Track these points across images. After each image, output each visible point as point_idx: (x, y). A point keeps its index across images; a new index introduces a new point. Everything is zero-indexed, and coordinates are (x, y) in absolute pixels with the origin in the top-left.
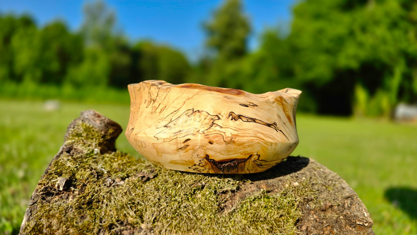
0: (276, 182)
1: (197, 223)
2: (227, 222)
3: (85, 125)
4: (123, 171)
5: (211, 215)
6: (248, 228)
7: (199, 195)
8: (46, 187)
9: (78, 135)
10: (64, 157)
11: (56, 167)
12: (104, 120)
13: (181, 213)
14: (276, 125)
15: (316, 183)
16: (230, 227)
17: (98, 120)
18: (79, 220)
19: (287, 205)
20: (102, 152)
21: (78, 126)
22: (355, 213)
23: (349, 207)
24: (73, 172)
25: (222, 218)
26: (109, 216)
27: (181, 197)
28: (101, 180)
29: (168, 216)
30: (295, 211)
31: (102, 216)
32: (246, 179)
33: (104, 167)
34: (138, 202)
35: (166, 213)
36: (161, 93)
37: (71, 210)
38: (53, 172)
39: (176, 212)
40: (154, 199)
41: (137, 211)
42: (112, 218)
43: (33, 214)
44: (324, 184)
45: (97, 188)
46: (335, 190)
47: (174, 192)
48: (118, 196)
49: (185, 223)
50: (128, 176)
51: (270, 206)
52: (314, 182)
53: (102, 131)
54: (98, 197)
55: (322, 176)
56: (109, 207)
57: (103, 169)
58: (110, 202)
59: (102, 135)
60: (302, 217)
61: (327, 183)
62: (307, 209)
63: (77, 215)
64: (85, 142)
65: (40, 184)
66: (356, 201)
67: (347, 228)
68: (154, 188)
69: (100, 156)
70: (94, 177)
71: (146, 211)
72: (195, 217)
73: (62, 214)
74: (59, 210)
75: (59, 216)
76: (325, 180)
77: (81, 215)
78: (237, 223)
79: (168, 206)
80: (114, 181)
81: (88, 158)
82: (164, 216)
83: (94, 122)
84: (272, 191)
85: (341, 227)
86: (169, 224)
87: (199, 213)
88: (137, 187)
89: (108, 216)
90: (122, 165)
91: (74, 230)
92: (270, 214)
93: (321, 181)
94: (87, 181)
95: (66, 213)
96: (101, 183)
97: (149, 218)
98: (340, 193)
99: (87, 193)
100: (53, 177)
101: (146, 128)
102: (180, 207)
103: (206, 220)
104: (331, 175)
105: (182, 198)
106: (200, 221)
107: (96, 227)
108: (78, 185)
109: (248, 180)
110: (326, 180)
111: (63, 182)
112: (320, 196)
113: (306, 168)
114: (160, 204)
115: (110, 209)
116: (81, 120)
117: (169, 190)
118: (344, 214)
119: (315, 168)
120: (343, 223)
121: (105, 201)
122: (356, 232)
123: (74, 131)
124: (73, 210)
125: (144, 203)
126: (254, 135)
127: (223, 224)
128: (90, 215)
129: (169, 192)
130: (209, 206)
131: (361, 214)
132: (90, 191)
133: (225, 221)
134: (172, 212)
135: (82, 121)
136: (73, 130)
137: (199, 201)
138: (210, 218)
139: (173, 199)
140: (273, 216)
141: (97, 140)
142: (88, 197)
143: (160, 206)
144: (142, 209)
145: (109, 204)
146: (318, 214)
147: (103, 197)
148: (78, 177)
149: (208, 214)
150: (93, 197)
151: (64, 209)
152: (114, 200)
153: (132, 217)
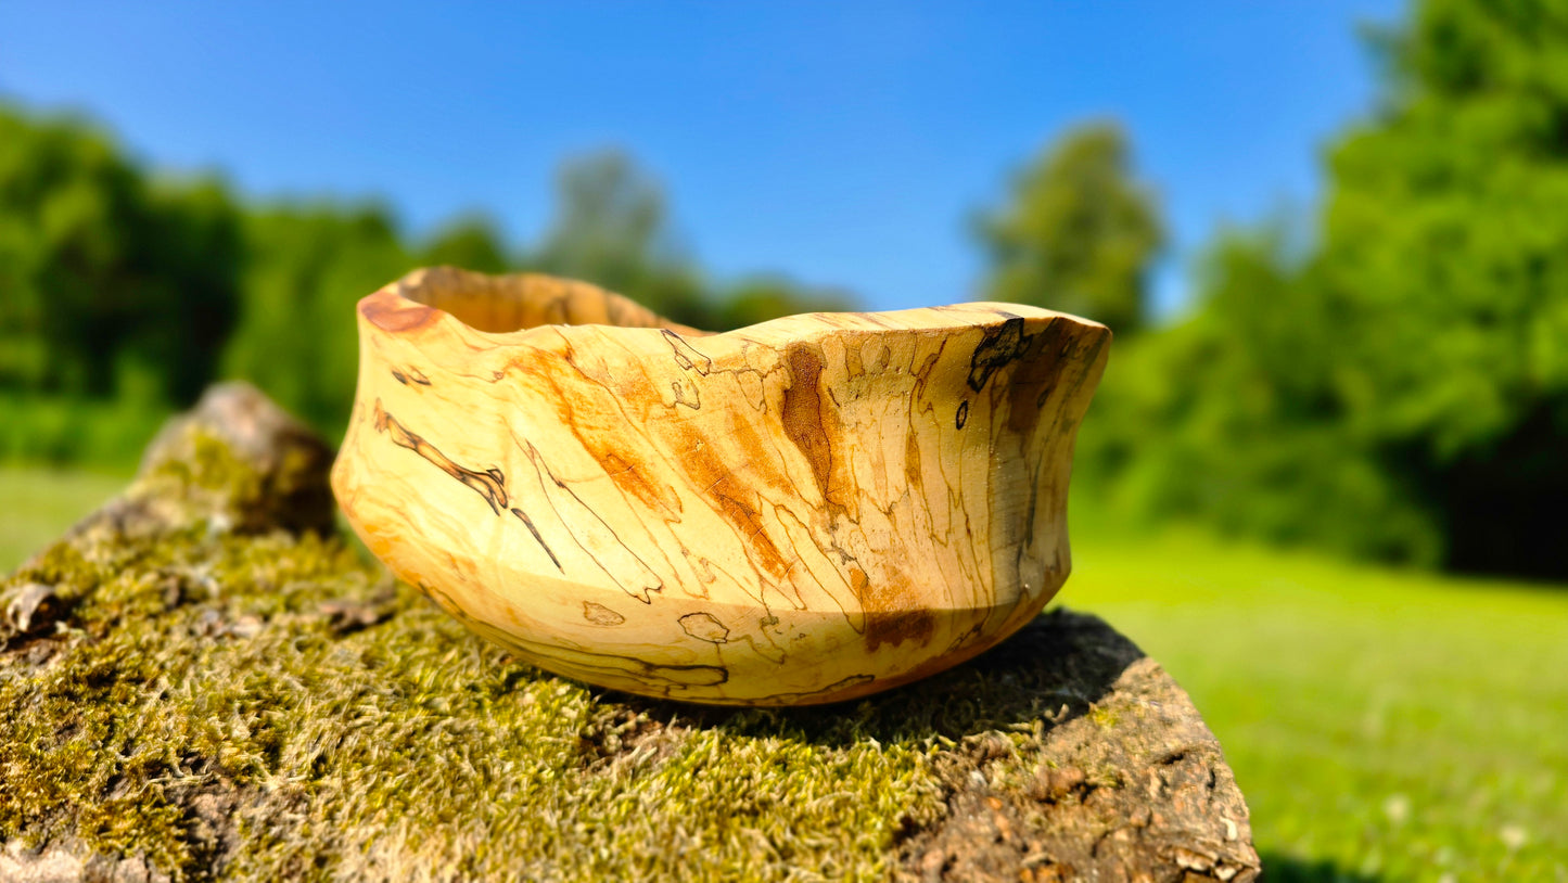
1: (481, 792)
2: (605, 802)
5: (541, 770)
6: (684, 834)
7: (527, 696)
9: (176, 468)
13: (428, 749)
16: (613, 821)
18: (51, 739)
20: (243, 531)
22: (1187, 823)
23: (1164, 795)
24: (98, 579)
25: (589, 786)
27: (451, 695)
28: (181, 615)
29: (374, 756)
31: (135, 731)
33: (217, 575)
37: (37, 700)
39: (409, 746)
40: (342, 690)
41: (264, 728)
42: (167, 740)
45: (154, 636)
46: (1126, 724)
47: (431, 675)
49: (430, 787)
51: (805, 761)
53: (260, 459)
54: (142, 664)
56: (172, 701)
57: (212, 583)
58: (180, 684)
59: (258, 477)
62: (972, 790)
63: (50, 720)
67: (1137, 881)
70: (158, 601)
71: (299, 728)
72: (481, 771)
77: (65, 720)
78: (645, 812)
79: (385, 720)
80: (229, 620)
82: (357, 755)
85: (1107, 878)
86: (369, 785)
87: (503, 759)
88: (306, 648)
89: (155, 731)
91: (25, 768)
94: (127, 609)
95: (18, 709)
96: (177, 622)
97: (298, 755)
98: (1143, 739)
102: (433, 728)
103: (518, 787)
105: (455, 701)
106: (496, 787)
107: (101, 767)
108: (92, 620)
111: (33, 603)
114: (354, 710)
115: (168, 709)
118: (1136, 821)
121: (163, 680)
124: (43, 702)
127: (584, 810)
128: (94, 721)
129: (414, 674)
131: (1214, 826)
133: (598, 798)
134: (393, 743)
137: (519, 718)
138: (538, 781)
139: (421, 699)
140: (805, 799)
142: (104, 661)
143: (352, 715)
144: (287, 722)
145: (173, 692)
146: (1018, 811)
147: (162, 667)
148: (103, 594)
149: (535, 763)
150: (123, 664)
151: (14, 694)
152: (196, 680)
153: (236, 744)
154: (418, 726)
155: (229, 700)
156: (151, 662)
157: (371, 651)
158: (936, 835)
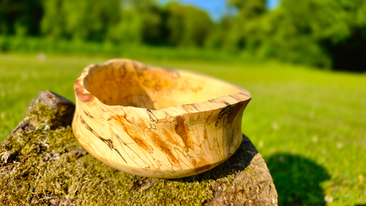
1: (113, 198)
2: (140, 198)
3: (41, 104)
4: (63, 146)
5: (125, 192)
9: (35, 113)
10: (18, 133)
11: (9, 141)
12: (55, 100)
13: (100, 188)
16: (142, 203)
17: (51, 100)
18: (16, 189)
19: (199, 186)
20: (53, 128)
21: (36, 105)
22: (264, 199)
24: (21, 147)
25: (136, 194)
28: (41, 155)
29: (89, 190)
30: (204, 193)
31: (35, 186)
33: (48, 143)
34: (67, 176)
37: (12, 180)
39: (96, 187)
40: (80, 174)
41: (64, 184)
42: (42, 188)
45: (36, 162)
46: (253, 173)
47: (99, 168)
48: (51, 170)
49: (102, 197)
50: (66, 151)
53: (55, 109)
54: (34, 170)
56: (42, 179)
57: (47, 145)
59: (55, 113)
60: (210, 198)
62: (219, 191)
63: (15, 185)
64: (40, 118)
68: (83, 164)
69: (49, 132)
70: (36, 152)
71: (71, 184)
72: (112, 192)
73: (4, 183)
77: (19, 184)
78: (149, 200)
79: (90, 181)
80: (52, 156)
81: (38, 133)
82: (85, 190)
83: (48, 102)
86: (88, 197)
87: (117, 189)
89: (39, 187)
90: (67, 140)
91: (11, 196)
92: (180, 194)
94: (29, 156)
95: (8, 182)
97: (72, 191)
98: (256, 177)
99: (25, 167)
100: (3, 151)
102: (101, 183)
103: (121, 196)
105: (105, 174)
106: (116, 196)
107: (28, 195)
108: (21, 159)
111: (7, 157)
115: (41, 181)
118: (253, 198)
121: (39, 174)
123: (32, 109)
127: (135, 200)
128: (25, 185)
129: (96, 168)
130: (127, 183)
131: (270, 200)
132: (28, 165)
134: (93, 187)
135: (39, 100)
137: (120, 178)
138: (125, 194)
139: (98, 175)
141: (50, 117)
142: (25, 170)
143: (83, 181)
144: (69, 183)
145: (42, 176)
146: (228, 195)
147: (39, 170)
148: (22, 151)
149: (124, 190)
150: (30, 170)
151: (6, 179)
152: (47, 173)
153: (58, 189)
154: (98, 182)
155: (55, 178)
156: (36, 169)
157: (85, 162)
158: (211, 202)
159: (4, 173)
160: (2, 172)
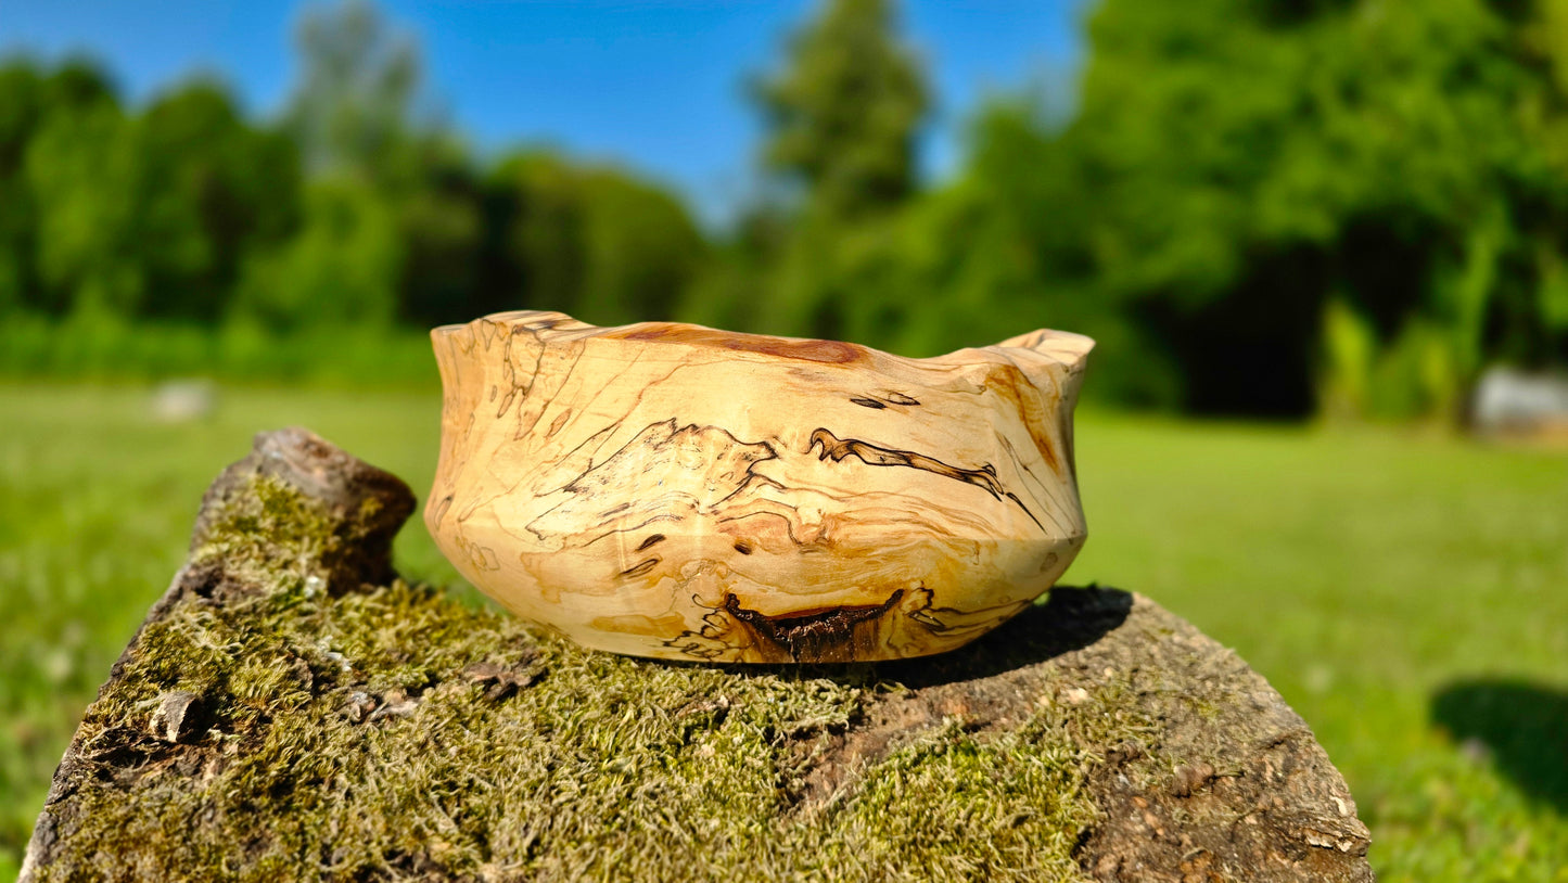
0: (1005, 688)
2: (814, 848)
3: (271, 486)
4: (413, 659)
5: (751, 824)
6: (893, 870)
7: (705, 747)
8: (115, 731)
9: (243, 526)
10: (189, 612)
11: (155, 651)
12: (343, 465)
13: (635, 817)
14: (994, 475)
15: (1153, 689)
16: (826, 867)
17: (318, 465)
18: (240, 855)
19: (1043, 778)
20: (336, 589)
21: (245, 489)
22: (1302, 804)
23: (1278, 780)
24: (219, 669)
25: (793, 833)
26: (356, 837)
27: (635, 756)
28: (328, 700)
29: (586, 832)
30: (1072, 800)
31: (330, 837)
32: (889, 680)
33: (339, 647)
34: (471, 782)
35: (579, 818)
36: (551, 360)
37: (209, 815)
38: (143, 672)
39: (617, 816)
40: (532, 767)
41: (466, 817)
42: (368, 843)
43: (62, 837)
44: (1186, 693)
45: (311, 730)
46: (1227, 714)
47: (609, 738)
48: (393, 758)
49: (649, 855)
50: (434, 680)
51: (977, 784)
52: (1148, 686)
53: (334, 507)
54: (316, 764)
55: (1177, 664)
56: (359, 802)
57: (338, 656)
58: (362, 781)
59: (335, 525)
60: (1099, 824)
61: (1198, 687)
62: (1120, 792)
63: (233, 837)
64: (271, 550)
65: (92, 719)
66: (1305, 757)
67: (1271, 859)
68: (531, 724)
69: (325, 605)
70: (301, 688)
71: (501, 812)
72: (690, 833)
73: (176, 833)
74: (162, 818)
75: (162, 843)
76: (1189, 678)
77: (250, 835)
78: (853, 853)
79: (584, 792)
80: (378, 700)
81: (281, 612)
82: (569, 834)
83: (304, 475)
84: (989, 724)
85: (1248, 860)
86: (588, 861)
87: (706, 818)
88: (469, 722)
89: (352, 836)
90: (414, 635)
92: (977, 815)
93: (1173, 680)
94: (275, 703)
95: (191, 829)
96: (327, 709)
97: (511, 842)
98: (1245, 727)
99: (273, 751)
100: (142, 691)
101: (498, 496)
102: (634, 796)
103: (731, 844)
104: (1213, 657)
105: (639, 762)
106: (710, 848)
107: (306, 880)
108: (237, 719)
109: (895, 686)
110: (1193, 676)
111: (180, 710)
112: (1170, 741)
113: (1118, 633)
114: (553, 787)
115: (359, 810)
116: (254, 469)
117: (592, 732)
118: (1260, 806)
119: (1154, 632)
120: (1258, 841)
121: (342, 778)
122: (1304, 875)
123: (228, 508)
124: (220, 818)
125: (495, 784)
126: (907, 516)
127: (797, 859)
128: (283, 833)
129: (590, 739)
130: (745, 790)
131: (1327, 805)
132: (283, 742)
133: (806, 845)
134: (601, 816)
135: (260, 470)
136: (221, 504)
137: (706, 772)
138: (749, 836)
139: (605, 765)
140: (988, 821)
141: (318, 542)
142: (278, 766)
143: (553, 793)
144: (487, 808)
145: (357, 790)
146: (1163, 808)
147: (336, 764)
148: (237, 687)
149: (741, 819)
150: (296, 767)
151: (181, 815)
152: (377, 774)
153: (445, 839)
154: (619, 795)
156: (323, 760)
157: (539, 718)
158: (1103, 839)
159: (162, 790)
160: (152, 786)
